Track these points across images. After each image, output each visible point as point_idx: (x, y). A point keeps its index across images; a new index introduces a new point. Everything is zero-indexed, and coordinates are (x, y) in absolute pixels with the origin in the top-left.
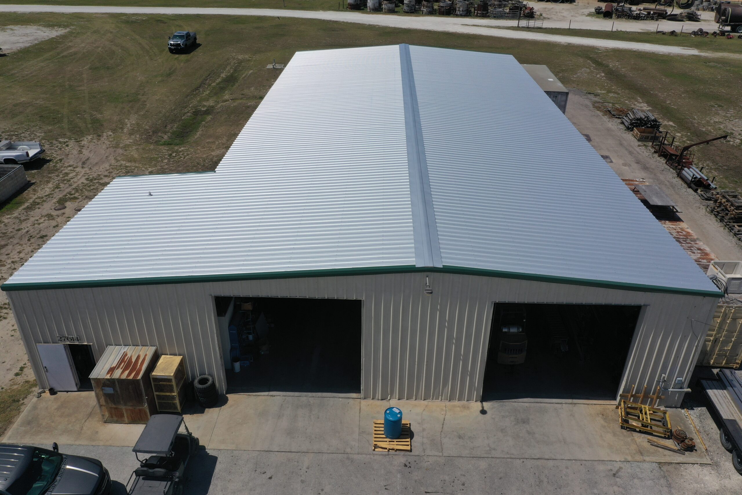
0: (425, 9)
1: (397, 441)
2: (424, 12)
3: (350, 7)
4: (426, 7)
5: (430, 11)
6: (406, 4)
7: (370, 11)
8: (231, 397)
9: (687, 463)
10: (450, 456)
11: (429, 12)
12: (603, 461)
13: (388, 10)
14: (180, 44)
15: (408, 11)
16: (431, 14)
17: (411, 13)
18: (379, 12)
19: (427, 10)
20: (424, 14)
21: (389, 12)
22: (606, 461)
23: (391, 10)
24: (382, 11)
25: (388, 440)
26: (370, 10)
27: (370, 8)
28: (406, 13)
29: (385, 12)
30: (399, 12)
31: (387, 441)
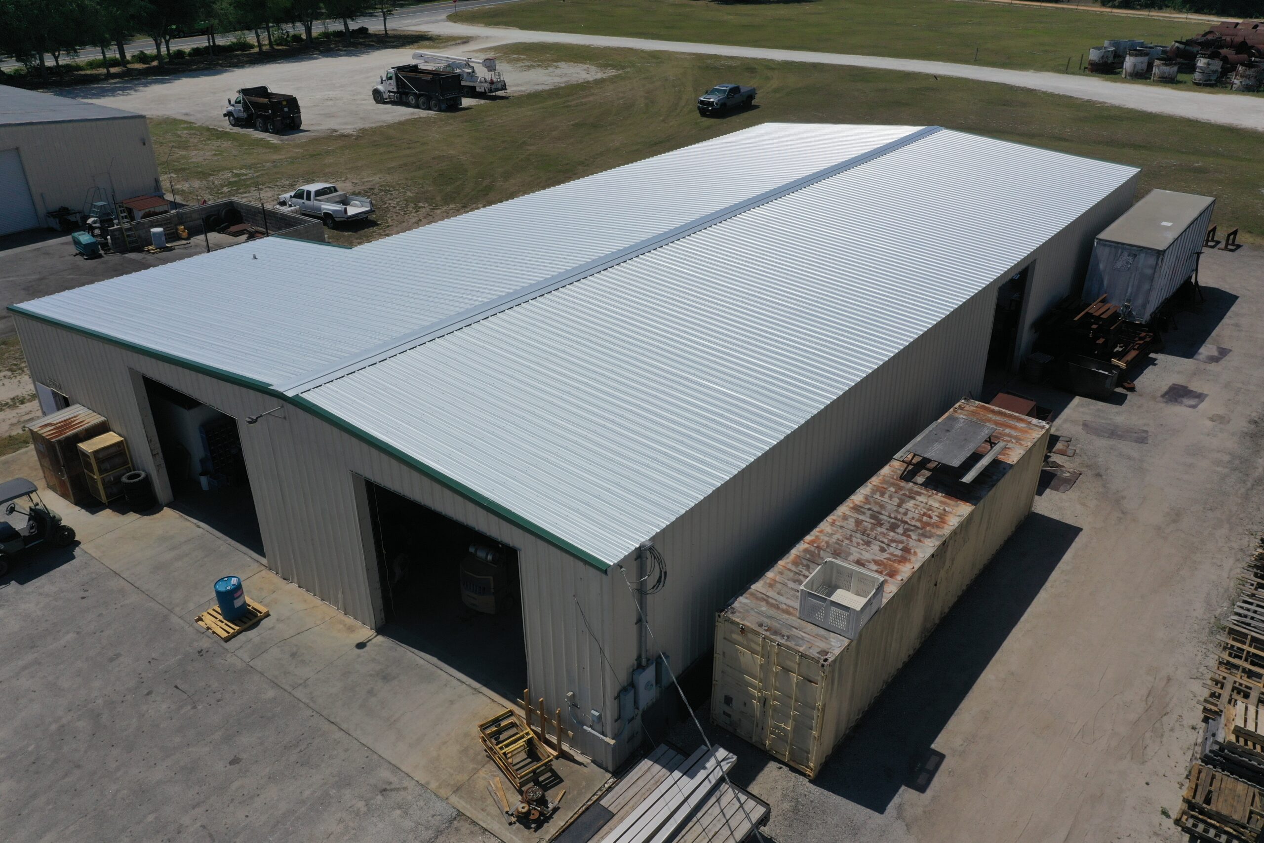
0: (1237, 79)
1: (226, 624)
2: (1234, 86)
3: (1090, 67)
4: (1242, 76)
5: (1247, 85)
6: (1201, 68)
7: (1125, 77)
8: (166, 510)
9: (494, 835)
10: (254, 667)
11: (1246, 88)
12: (399, 769)
13: (1159, 78)
14: (713, 102)
15: (1201, 82)
16: (1249, 91)
17: (1206, 85)
18: (1144, 80)
19: (1241, 82)
20: (1234, 89)
21: (1161, 81)
22: (401, 770)
23: (1166, 78)
24: (1150, 78)
25: (220, 617)
26: (1126, 74)
27: (1126, 72)
28: (1195, 86)
29: (1154, 81)
30: (1185, 83)
31: (216, 618)
